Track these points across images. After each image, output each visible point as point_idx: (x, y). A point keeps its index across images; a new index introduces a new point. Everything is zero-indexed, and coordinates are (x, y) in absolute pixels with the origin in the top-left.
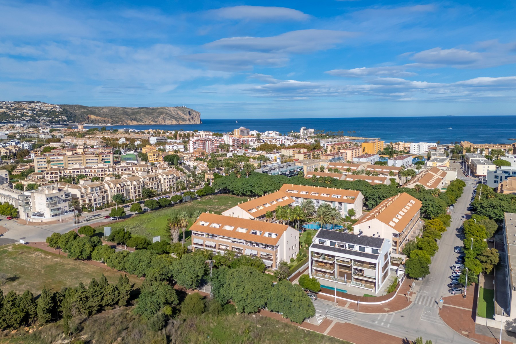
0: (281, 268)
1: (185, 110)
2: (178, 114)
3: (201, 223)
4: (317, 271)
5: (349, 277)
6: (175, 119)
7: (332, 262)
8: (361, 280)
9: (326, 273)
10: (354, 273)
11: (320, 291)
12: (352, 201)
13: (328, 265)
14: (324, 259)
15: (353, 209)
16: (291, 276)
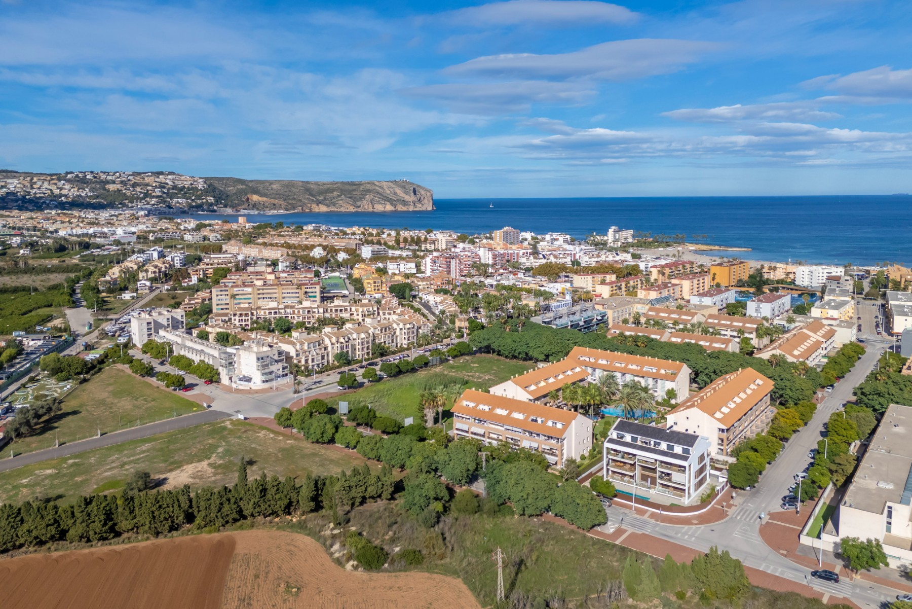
0: (567, 466)
1: (407, 187)
2: (395, 194)
3: (465, 403)
4: (614, 472)
5: (654, 482)
6: (391, 201)
7: (632, 462)
8: (668, 486)
9: (624, 475)
10: (659, 477)
11: (615, 496)
12: (672, 377)
13: (628, 466)
14: (623, 457)
15: (673, 389)
16: (581, 477)
